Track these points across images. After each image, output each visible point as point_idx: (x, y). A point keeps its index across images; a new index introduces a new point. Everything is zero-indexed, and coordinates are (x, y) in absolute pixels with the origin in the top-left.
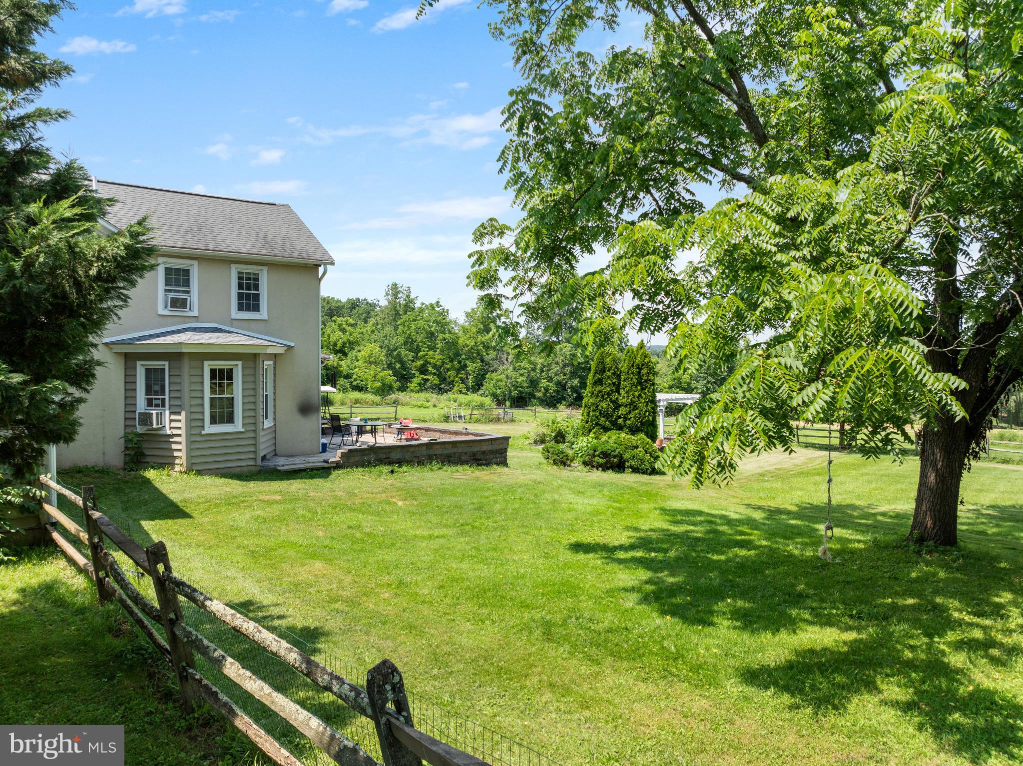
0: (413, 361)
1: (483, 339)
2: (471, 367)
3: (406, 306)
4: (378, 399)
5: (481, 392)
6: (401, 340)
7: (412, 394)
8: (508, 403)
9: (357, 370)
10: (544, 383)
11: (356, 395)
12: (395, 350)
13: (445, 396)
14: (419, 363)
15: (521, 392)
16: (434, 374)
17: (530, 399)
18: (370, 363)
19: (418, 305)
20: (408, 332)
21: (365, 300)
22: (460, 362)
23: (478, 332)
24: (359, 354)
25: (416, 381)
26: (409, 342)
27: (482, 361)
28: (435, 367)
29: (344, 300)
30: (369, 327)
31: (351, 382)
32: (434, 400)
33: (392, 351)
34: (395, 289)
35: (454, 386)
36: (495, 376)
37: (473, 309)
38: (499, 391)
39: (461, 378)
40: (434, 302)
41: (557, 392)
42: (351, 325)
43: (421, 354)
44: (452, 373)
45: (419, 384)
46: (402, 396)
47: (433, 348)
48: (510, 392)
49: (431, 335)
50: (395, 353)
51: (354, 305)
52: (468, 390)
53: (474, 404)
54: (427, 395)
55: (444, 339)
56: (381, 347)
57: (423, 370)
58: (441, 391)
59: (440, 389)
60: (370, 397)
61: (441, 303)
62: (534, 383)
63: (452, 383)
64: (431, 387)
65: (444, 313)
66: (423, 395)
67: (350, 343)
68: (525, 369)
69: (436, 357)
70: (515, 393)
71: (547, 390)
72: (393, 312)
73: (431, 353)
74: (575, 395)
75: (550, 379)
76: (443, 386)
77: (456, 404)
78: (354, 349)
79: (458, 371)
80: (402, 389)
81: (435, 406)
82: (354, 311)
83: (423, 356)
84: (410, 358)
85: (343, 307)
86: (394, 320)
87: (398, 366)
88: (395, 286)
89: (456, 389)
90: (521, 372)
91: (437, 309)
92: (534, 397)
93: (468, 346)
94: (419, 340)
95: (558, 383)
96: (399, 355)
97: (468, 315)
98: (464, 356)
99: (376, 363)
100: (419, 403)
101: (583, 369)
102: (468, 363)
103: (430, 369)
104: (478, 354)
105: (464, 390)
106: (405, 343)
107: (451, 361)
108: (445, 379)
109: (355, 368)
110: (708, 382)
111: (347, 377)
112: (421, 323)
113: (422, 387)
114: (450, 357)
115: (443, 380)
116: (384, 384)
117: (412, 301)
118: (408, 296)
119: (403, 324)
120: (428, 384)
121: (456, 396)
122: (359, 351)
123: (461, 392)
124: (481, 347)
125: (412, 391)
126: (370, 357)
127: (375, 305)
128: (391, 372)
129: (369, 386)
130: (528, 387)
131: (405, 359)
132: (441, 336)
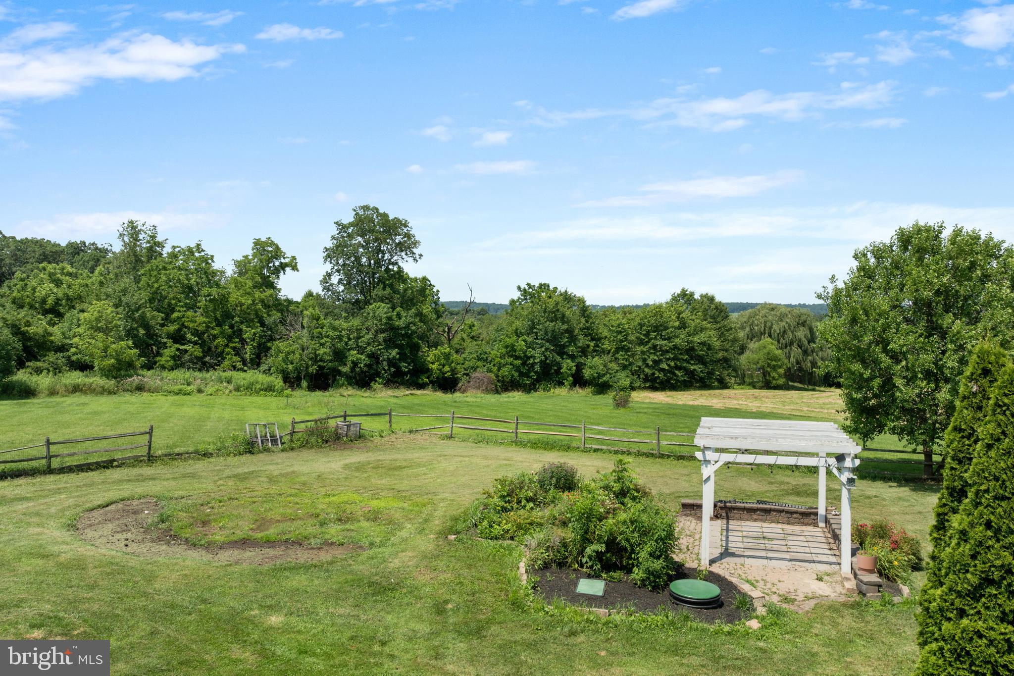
0: (163, 325)
1: (263, 296)
2: (248, 333)
3: (151, 250)
4: (111, 383)
5: (264, 367)
6: (145, 295)
7: (165, 374)
8: (304, 384)
9: (76, 340)
10: (353, 355)
11: (77, 377)
12: (138, 310)
13: (211, 375)
14: (172, 328)
15: (321, 368)
16: (195, 343)
17: (334, 377)
18: (98, 330)
19: (167, 250)
20: (156, 285)
21: (93, 244)
22: (232, 327)
23: (255, 287)
24: (82, 316)
25: (170, 351)
26: (156, 299)
27: (263, 324)
28: (196, 333)
29: (64, 244)
30: (96, 277)
31: (69, 357)
32: (199, 381)
33: (133, 311)
34: (133, 230)
35: (224, 359)
36: (282, 345)
37: (246, 257)
38: (290, 367)
39: (234, 349)
40: (193, 245)
41: (369, 366)
42: (70, 274)
43: (175, 315)
44: (220, 341)
45: (173, 357)
46: (149, 377)
47: (193, 307)
48: (307, 368)
49: (189, 289)
50: (137, 315)
51: (76, 250)
52: (244, 364)
53: (258, 386)
54: (188, 374)
55: (209, 295)
56: (116, 306)
57: (178, 338)
58: (204, 366)
59: (204, 363)
60: (97, 380)
61: (203, 247)
62: (339, 356)
63: (221, 356)
64: (191, 361)
65: (207, 260)
66: (180, 375)
67: (68, 299)
68: (328, 337)
69: (198, 319)
70: (313, 369)
71: (355, 364)
72: (133, 259)
73: (190, 313)
74: (393, 370)
75: (361, 350)
76: (207, 359)
77: (231, 387)
78: (73, 307)
79: (230, 338)
80: (149, 367)
81: (200, 391)
82: (77, 258)
83: (179, 318)
84: (159, 320)
85: (62, 252)
86: (134, 268)
87: (142, 332)
88: (132, 225)
89: (226, 363)
90: (323, 341)
91: (197, 255)
92: (339, 373)
93: (242, 305)
94: (171, 296)
95: (372, 356)
96: (143, 317)
97: (238, 264)
98: (237, 319)
99: (106, 331)
100: (176, 388)
101: (403, 335)
102: (243, 327)
103: (189, 336)
104: (257, 315)
105: (239, 365)
106: (151, 301)
107: (219, 325)
108: (210, 349)
109: (75, 336)
110: (546, 349)
111: (62, 348)
112: (174, 273)
113: (178, 363)
114: (216, 319)
115: (208, 351)
116: (118, 360)
117: (161, 245)
118: (153, 237)
119: (149, 273)
120: (186, 357)
121: (229, 374)
122: (83, 311)
123: (234, 368)
124: (260, 306)
125: (163, 367)
126: (98, 320)
127: (106, 251)
128: (130, 343)
129: (96, 364)
130: (331, 361)
131: (152, 323)
132: (205, 291)
